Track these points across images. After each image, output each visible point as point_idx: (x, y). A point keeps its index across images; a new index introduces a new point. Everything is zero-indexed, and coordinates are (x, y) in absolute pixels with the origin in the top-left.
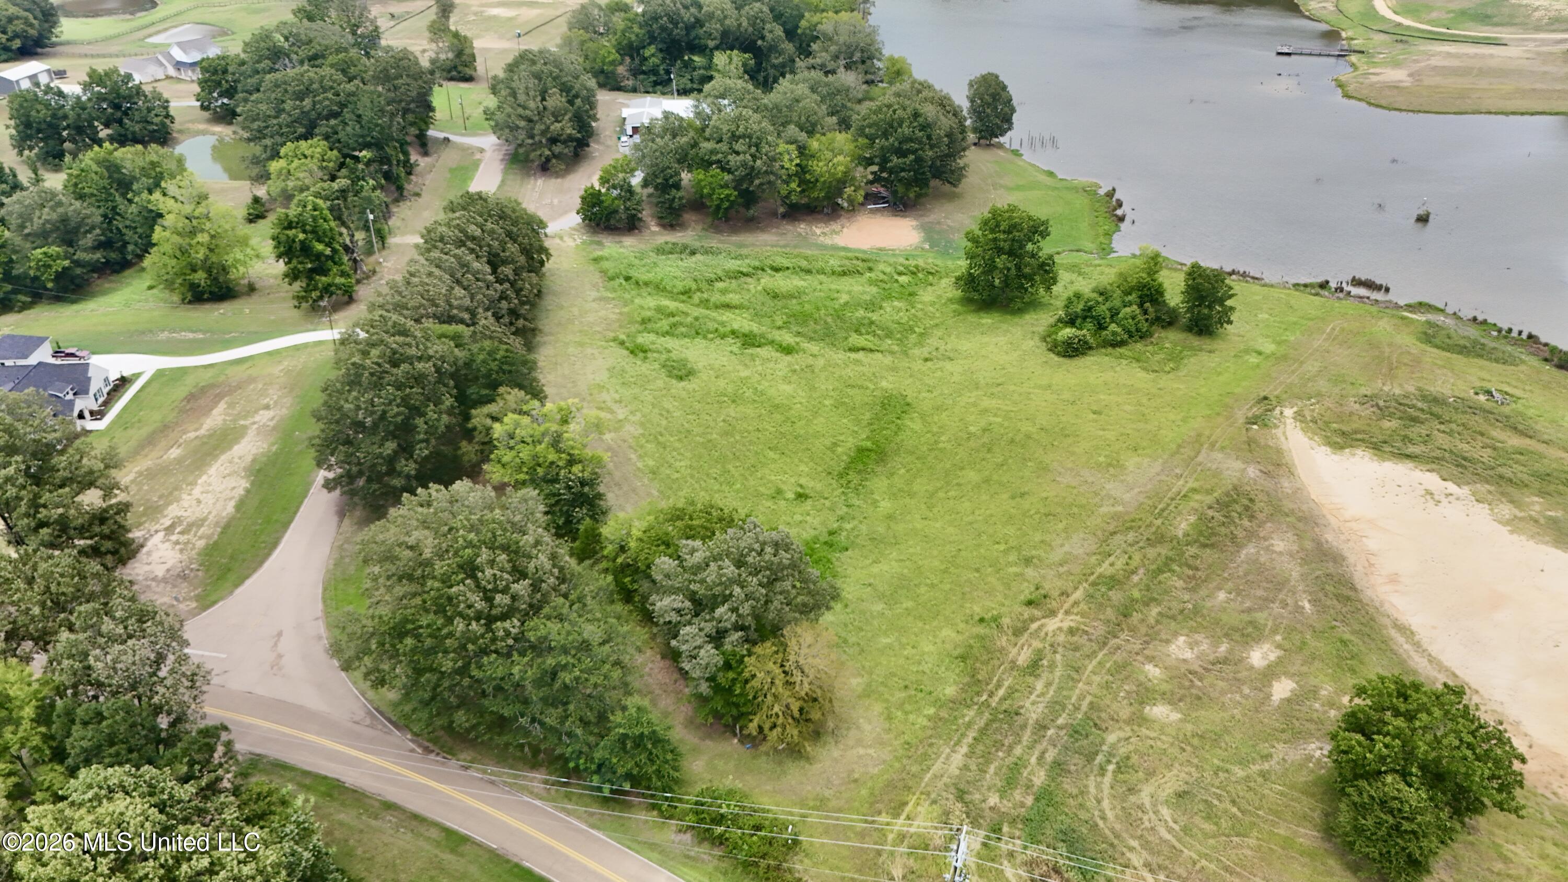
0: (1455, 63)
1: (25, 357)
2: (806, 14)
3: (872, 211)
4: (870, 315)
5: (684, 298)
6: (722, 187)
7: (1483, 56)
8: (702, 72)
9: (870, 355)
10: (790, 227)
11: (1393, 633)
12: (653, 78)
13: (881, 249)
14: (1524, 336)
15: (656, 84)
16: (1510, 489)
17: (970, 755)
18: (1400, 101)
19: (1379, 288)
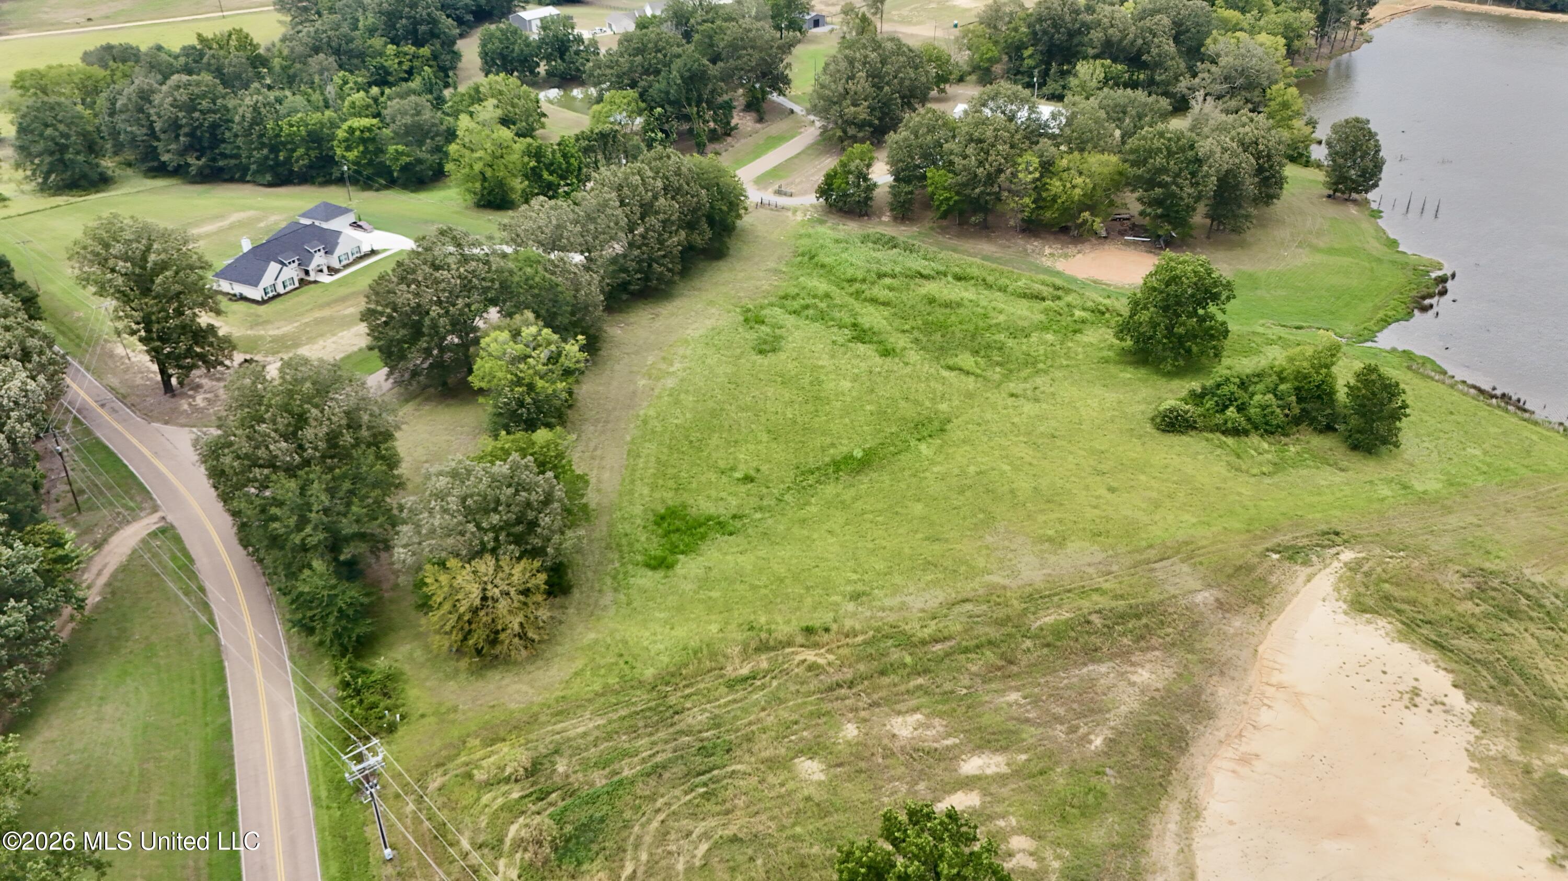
1: (327, 219)
3: (1128, 244)
4: (1008, 340)
5: (844, 284)
9: (963, 377)
10: (1021, 242)
13: (1095, 282)
17: (601, 727)
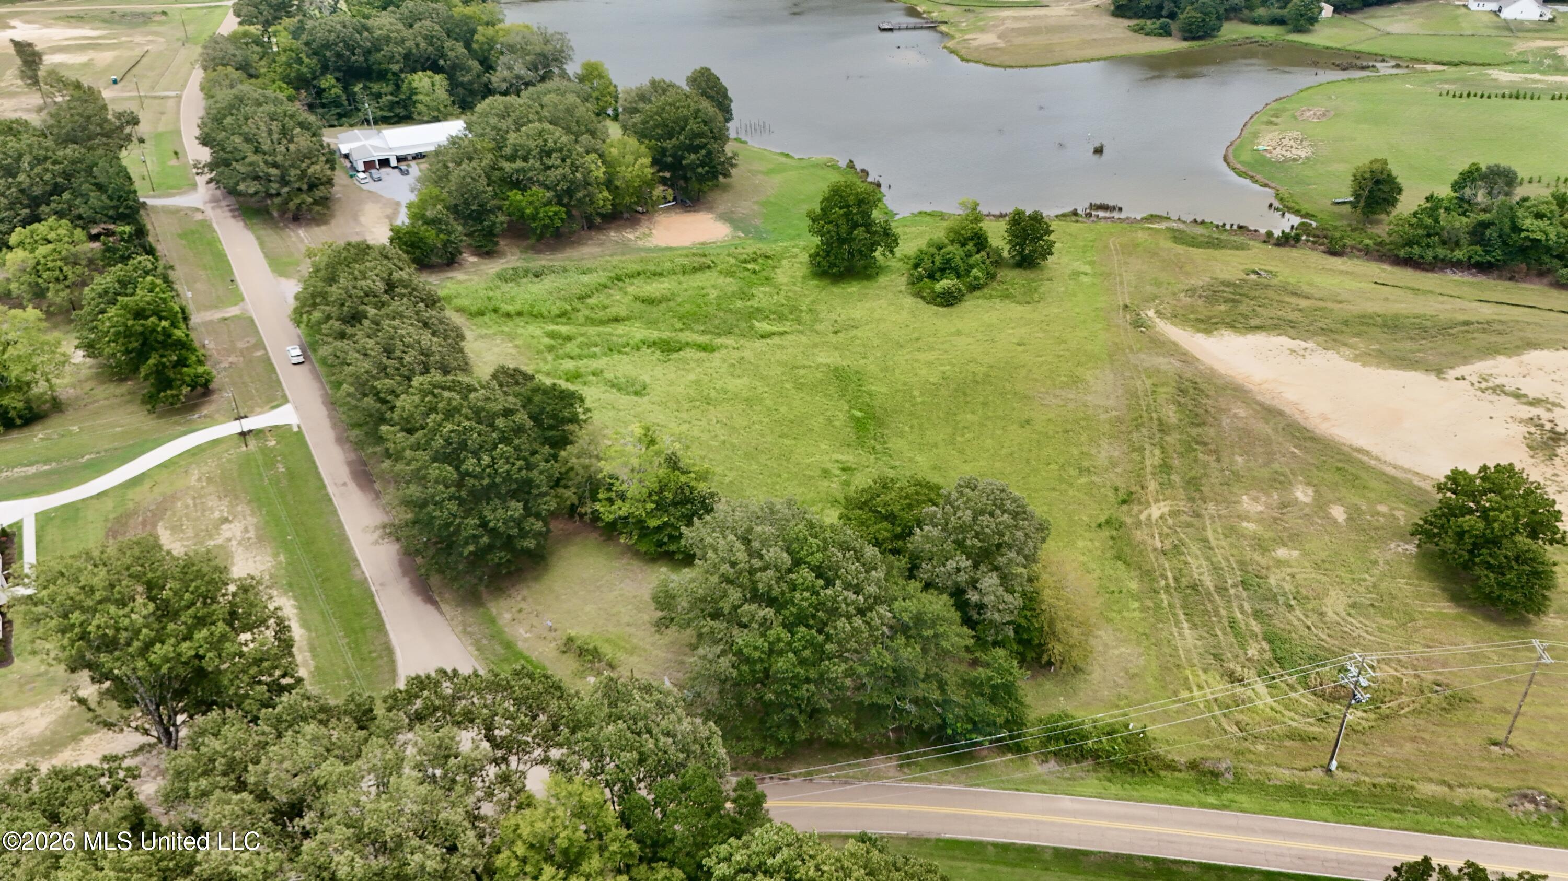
0: (1024, 24)
2: (479, 28)
4: (749, 303)
5: (564, 320)
6: (545, 205)
7: (1040, 17)
8: (389, 97)
9: (784, 338)
11: (1355, 454)
12: (335, 111)
14: (1235, 227)
15: (340, 116)
16: (1336, 336)
17: (1194, 626)
18: (1006, 59)
19: (1113, 209)
